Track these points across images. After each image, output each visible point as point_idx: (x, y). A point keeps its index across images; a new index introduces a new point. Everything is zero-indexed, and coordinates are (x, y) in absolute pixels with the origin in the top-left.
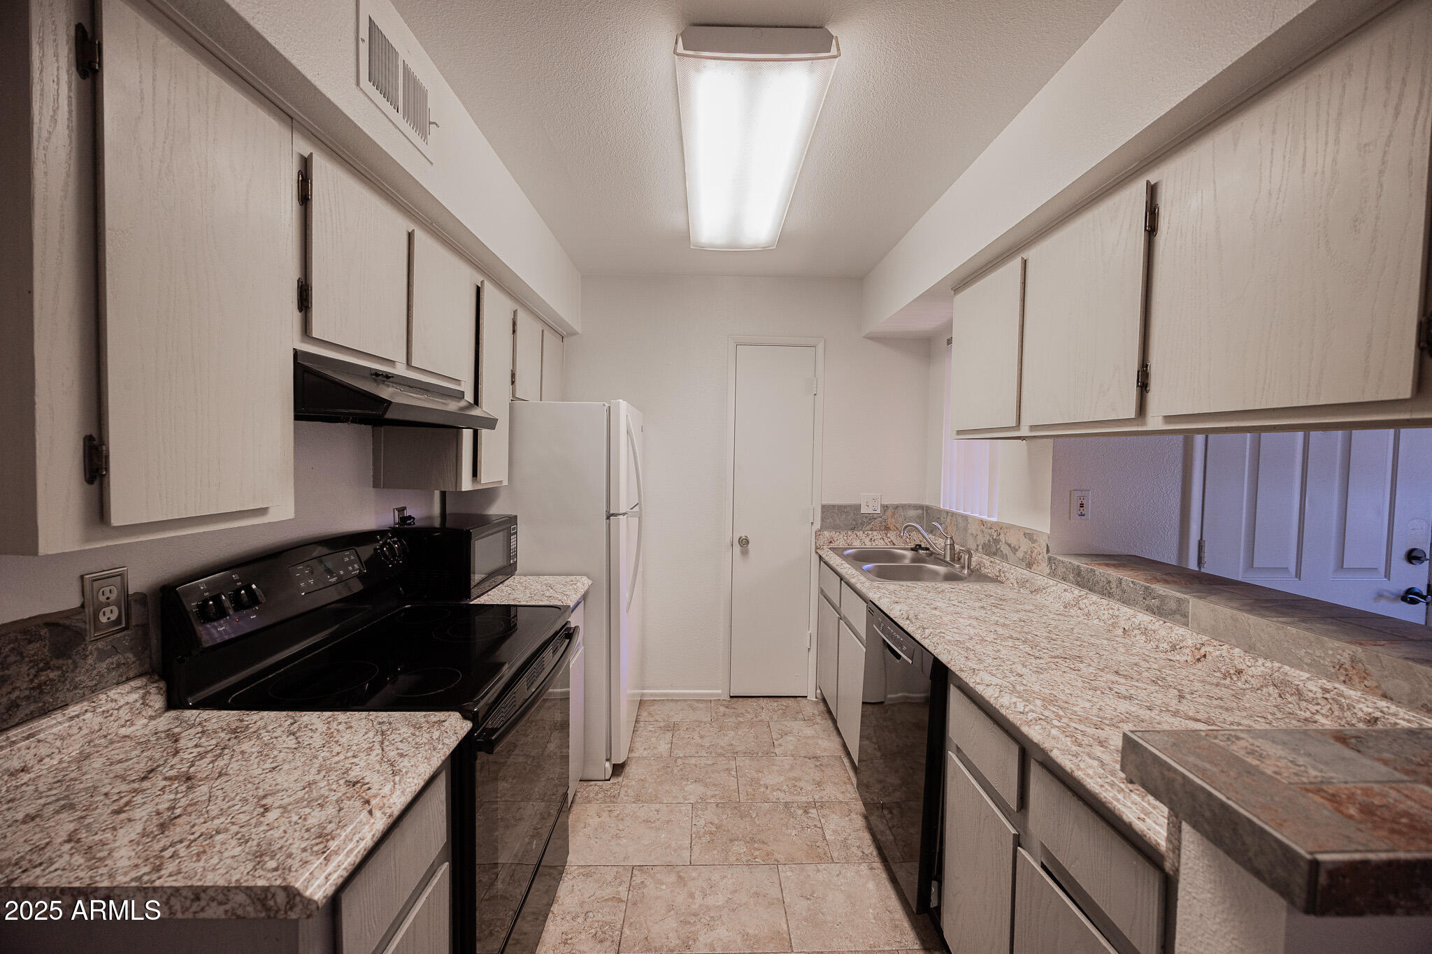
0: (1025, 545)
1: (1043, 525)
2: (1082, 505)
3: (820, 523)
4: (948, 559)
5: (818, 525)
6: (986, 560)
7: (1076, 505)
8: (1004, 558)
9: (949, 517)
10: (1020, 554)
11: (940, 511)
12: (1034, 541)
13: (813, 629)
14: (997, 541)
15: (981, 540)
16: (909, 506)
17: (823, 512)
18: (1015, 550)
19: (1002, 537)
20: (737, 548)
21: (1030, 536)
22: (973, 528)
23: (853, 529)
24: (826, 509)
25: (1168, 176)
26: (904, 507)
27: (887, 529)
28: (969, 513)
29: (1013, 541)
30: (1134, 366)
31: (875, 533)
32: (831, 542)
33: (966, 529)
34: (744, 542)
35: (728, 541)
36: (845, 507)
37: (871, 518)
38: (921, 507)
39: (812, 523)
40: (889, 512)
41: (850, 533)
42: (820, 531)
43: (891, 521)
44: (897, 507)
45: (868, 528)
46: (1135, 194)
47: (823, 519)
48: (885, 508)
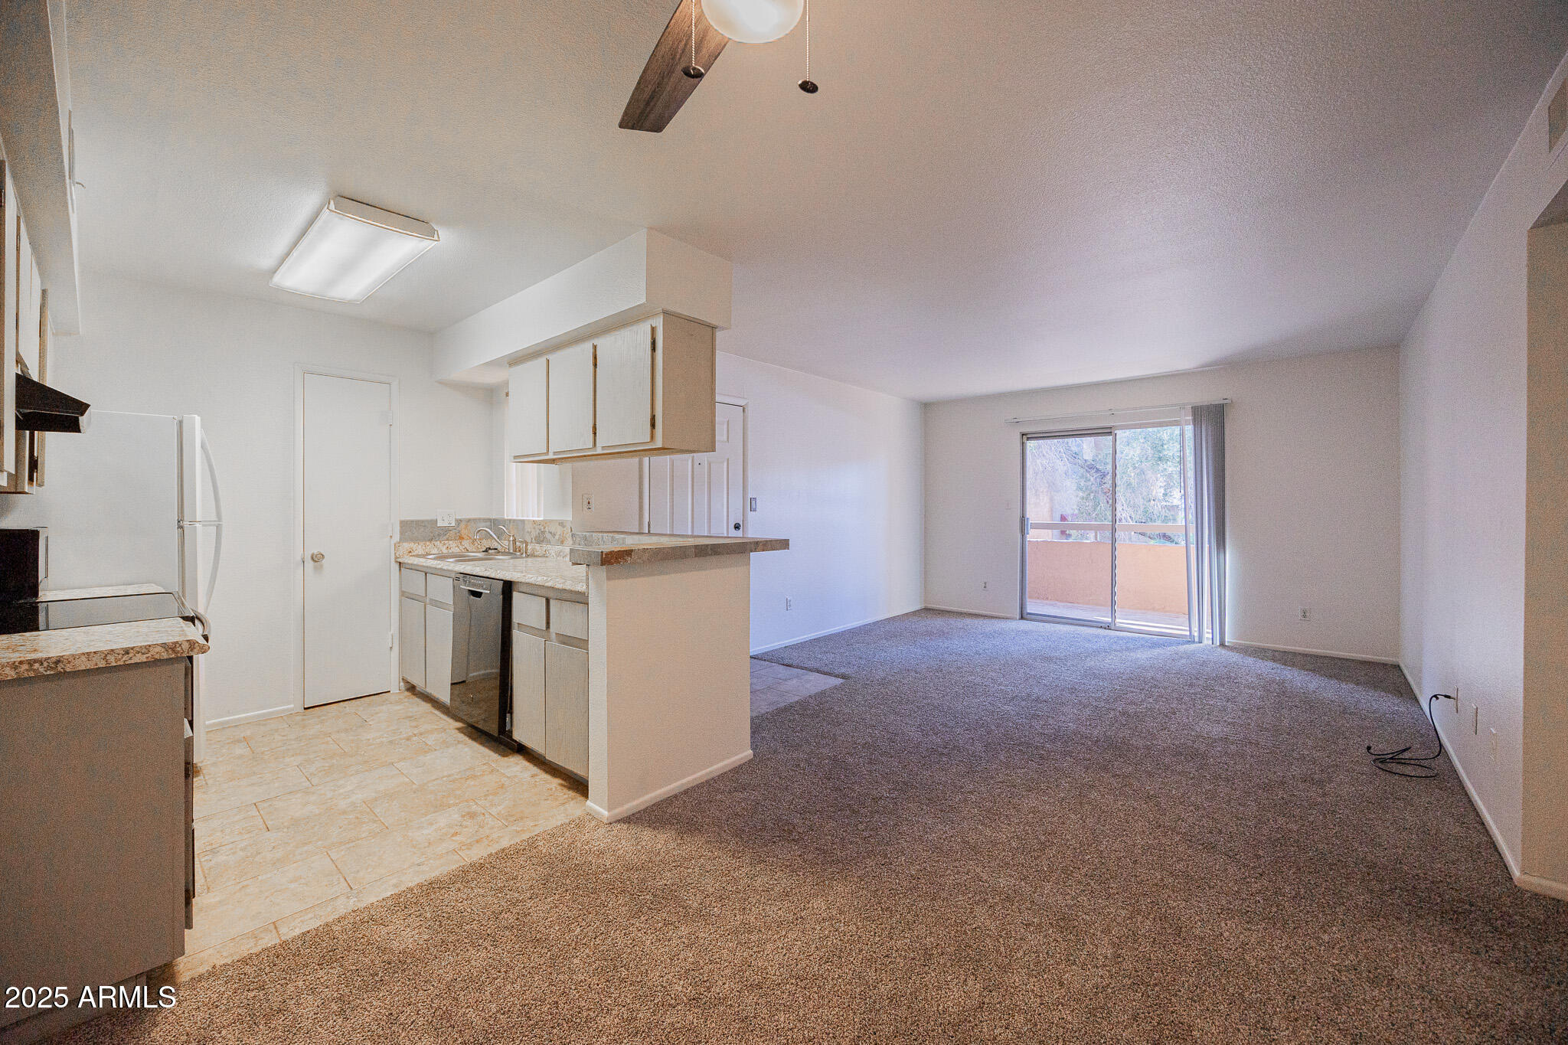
0: (559, 530)
1: (568, 516)
2: (589, 503)
3: (399, 536)
4: (511, 551)
5: (397, 538)
6: (537, 547)
7: (586, 503)
8: (549, 542)
9: (512, 524)
10: (557, 537)
11: (505, 520)
12: (564, 527)
13: (394, 629)
14: (543, 532)
15: (534, 534)
16: (480, 519)
17: (401, 527)
18: (554, 535)
19: (546, 529)
20: (310, 564)
21: (562, 524)
22: (528, 528)
23: (431, 540)
24: (404, 524)
25: (604, 343)
26: (475, 520)
27: (461, 538)
28: (525, 518)
29: (553, 530)
30: (591, 425)
31: (451, 542)
32: (410, 552)
33: (523, 529)
34: (317, 558)
35: (299, 558)
36: (423, 521)
37: (446, 530)
38: (490, 520)
39: (391, 537)
40: (463, 525)
41: (428, 543)
42: (399, 543)
43: (464, 532)
44: (469, 520)
45: (445, 538)
46: (588, 347)
47: (402, 533)
48: (459, 521)
